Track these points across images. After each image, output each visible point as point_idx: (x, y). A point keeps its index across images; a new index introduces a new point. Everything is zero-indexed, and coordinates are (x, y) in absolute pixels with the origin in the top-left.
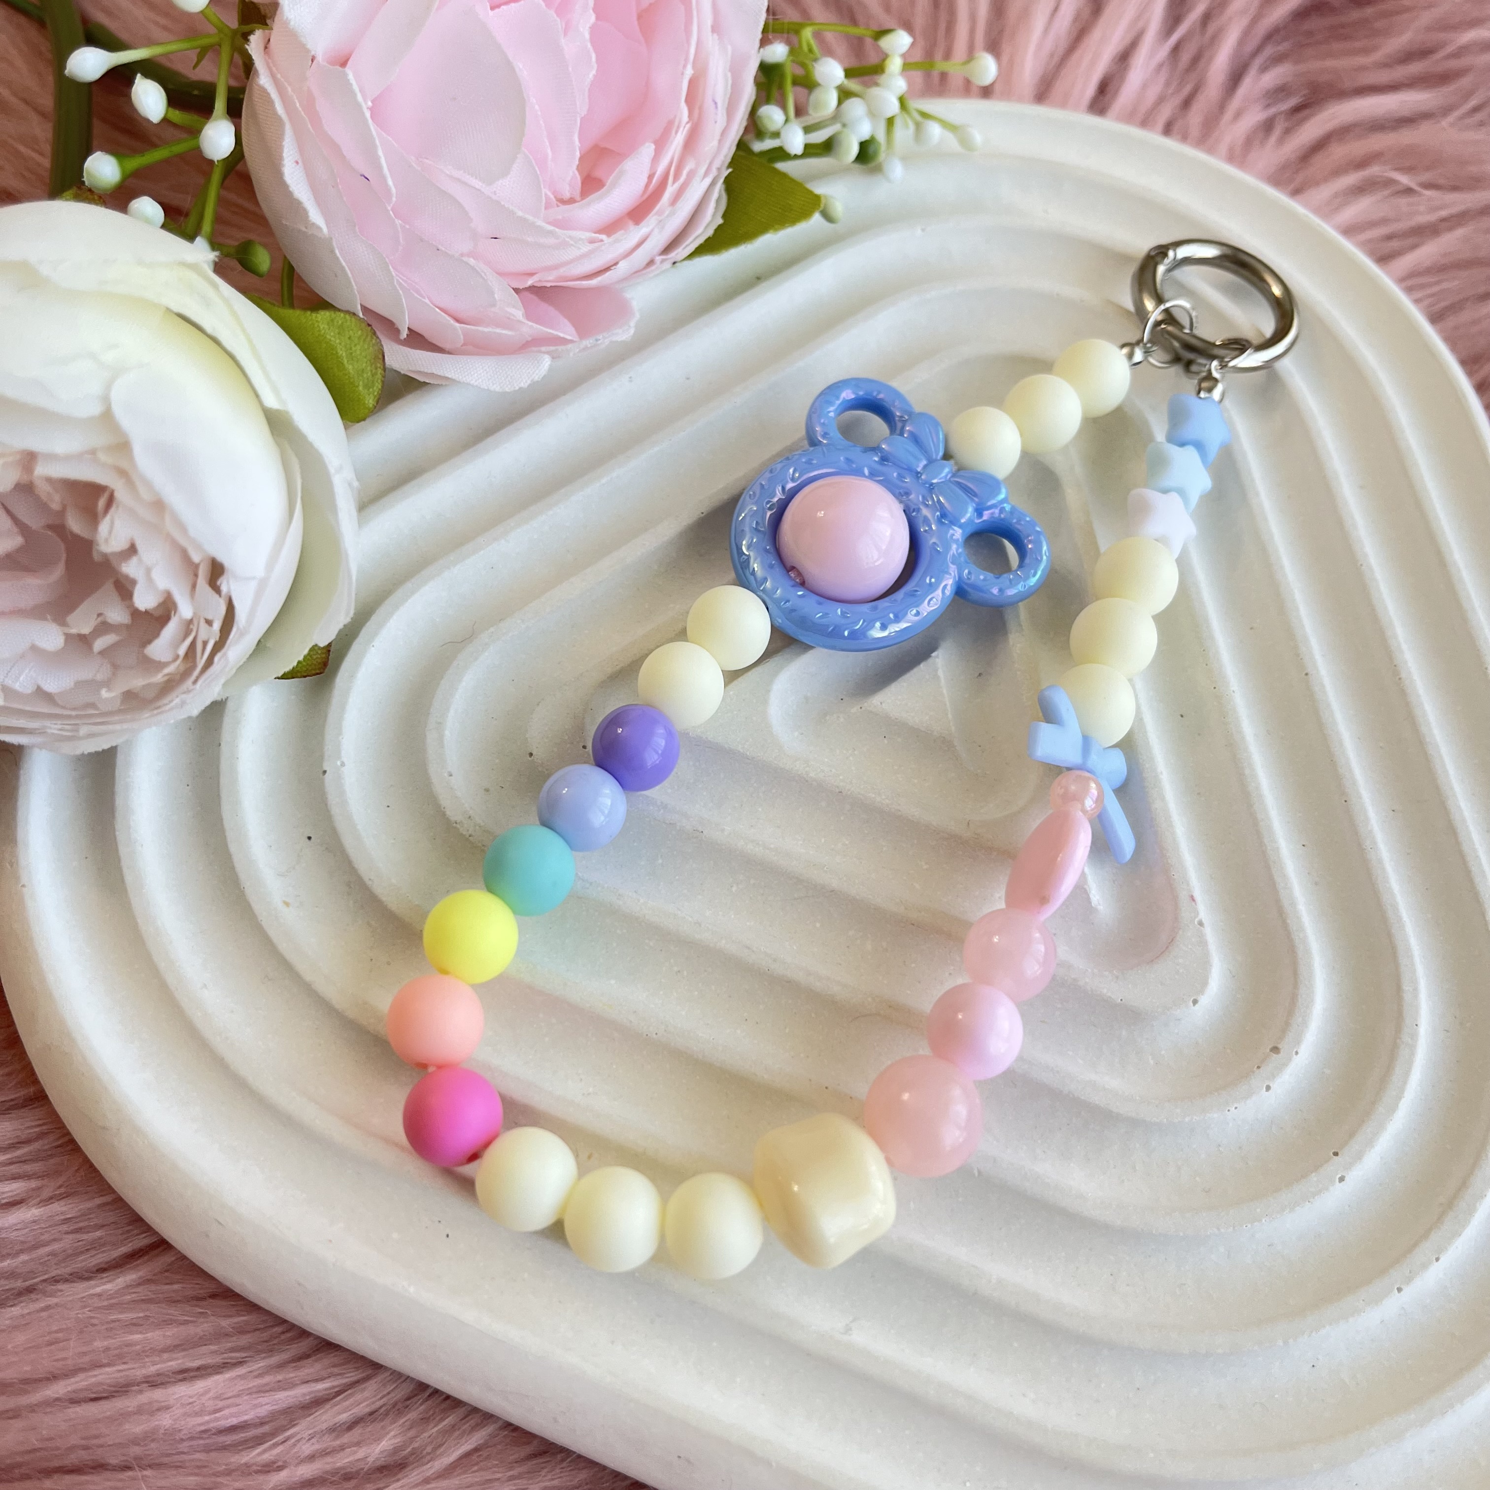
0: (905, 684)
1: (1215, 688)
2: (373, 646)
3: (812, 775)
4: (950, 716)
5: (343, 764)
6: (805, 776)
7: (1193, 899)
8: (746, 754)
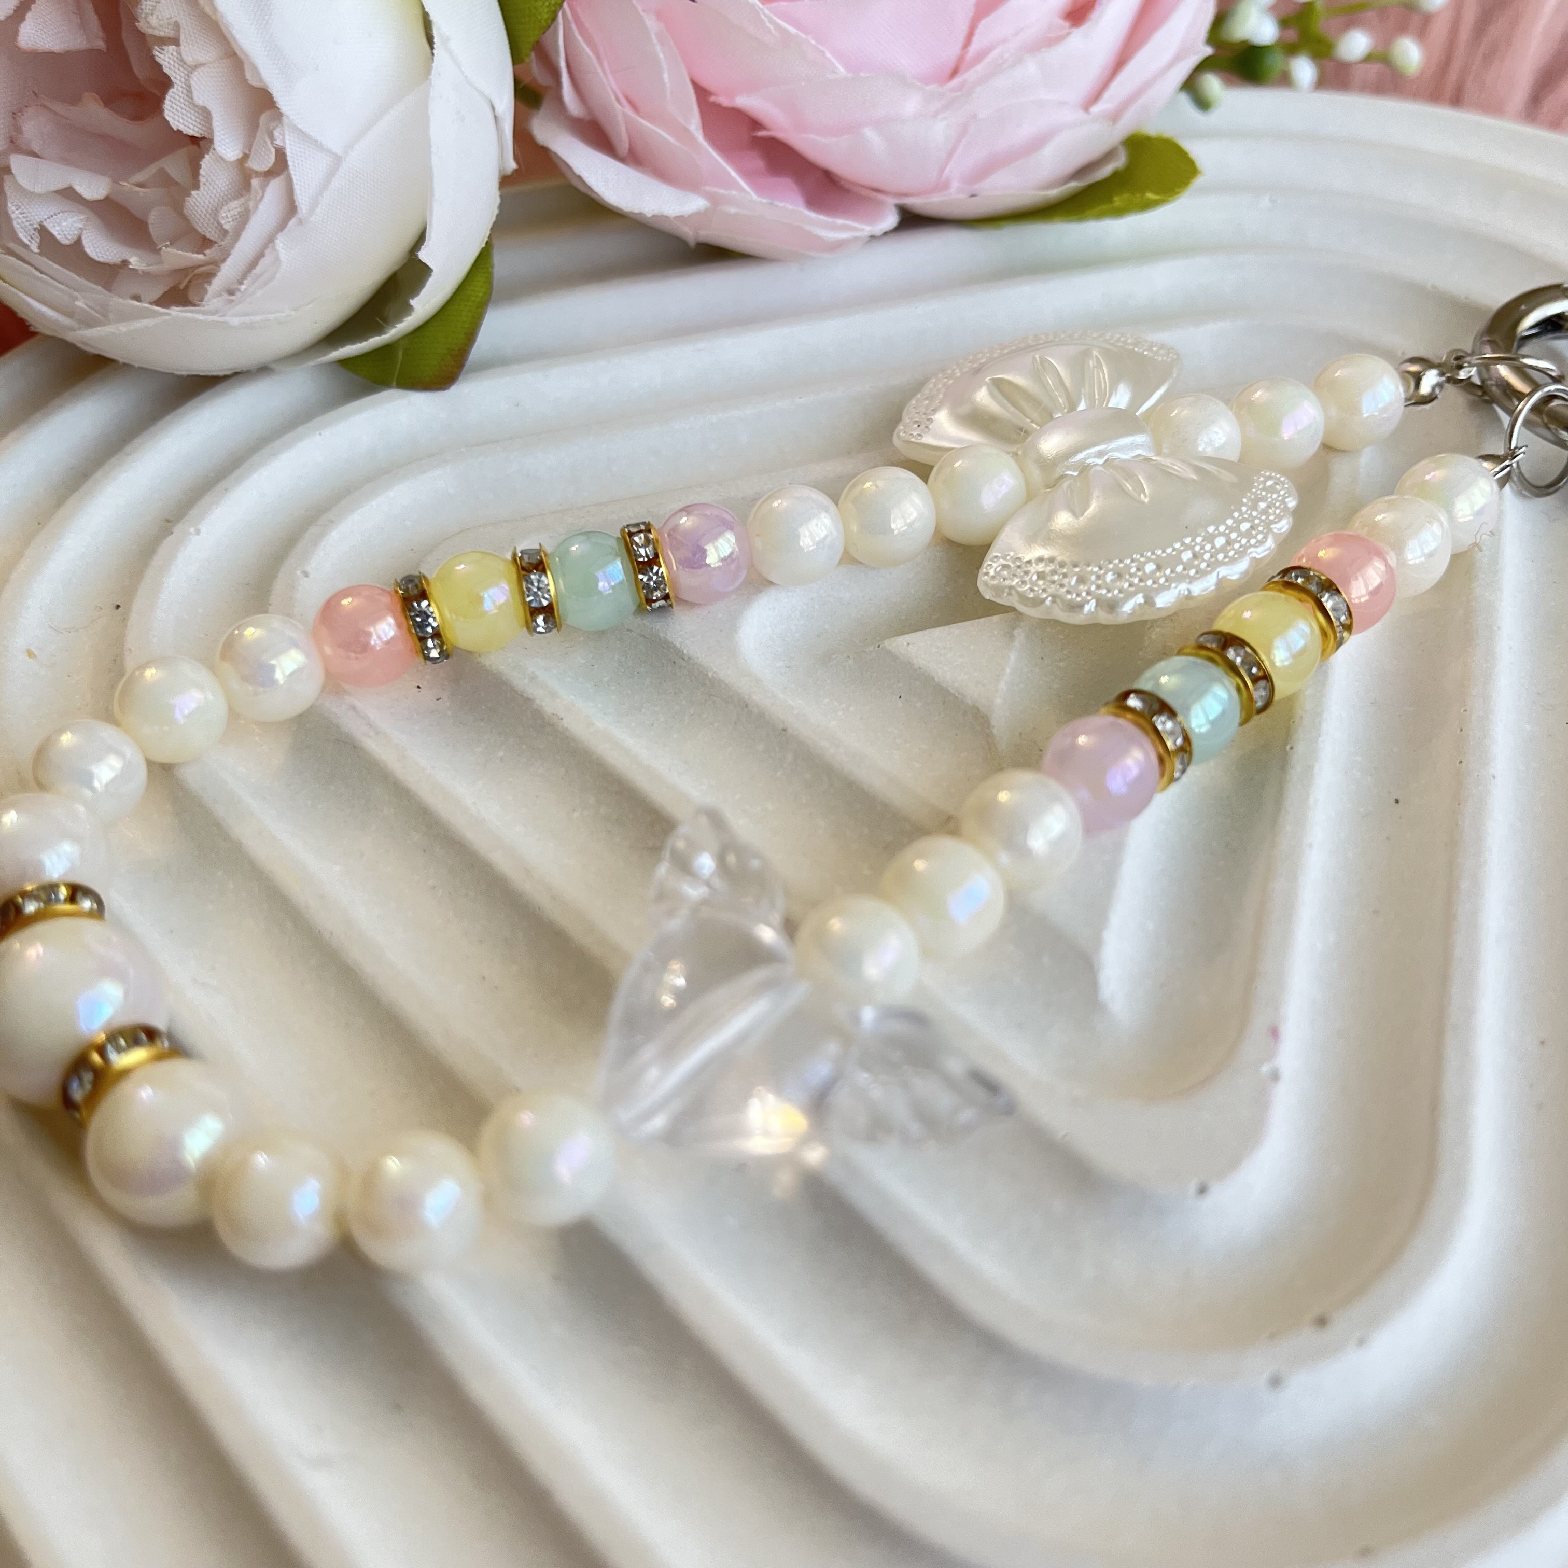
0: (957, 632)
1: (1461, 762)
2: (320, 434)
3: (756, 698)
4: (1002, 686)
5: (198, 532)
6: (747, 697)
7: (1275, 1033)
8: (682, 652)
